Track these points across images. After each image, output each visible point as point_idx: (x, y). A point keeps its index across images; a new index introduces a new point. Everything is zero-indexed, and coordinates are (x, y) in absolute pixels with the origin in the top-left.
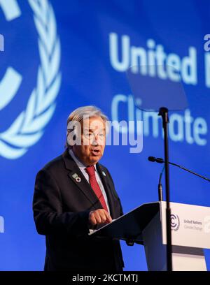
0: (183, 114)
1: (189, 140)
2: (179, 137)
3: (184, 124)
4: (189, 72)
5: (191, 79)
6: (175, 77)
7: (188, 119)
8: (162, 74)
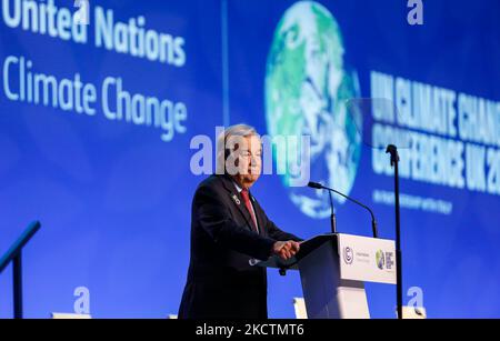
0: (73, 80)
1: (79, 109)
2: (69, 106)
3: (74, 89)
4: (79, 31)
5: (81, 37)
6: (65, 36)
7: (78, 84)
8: (53, 32)
